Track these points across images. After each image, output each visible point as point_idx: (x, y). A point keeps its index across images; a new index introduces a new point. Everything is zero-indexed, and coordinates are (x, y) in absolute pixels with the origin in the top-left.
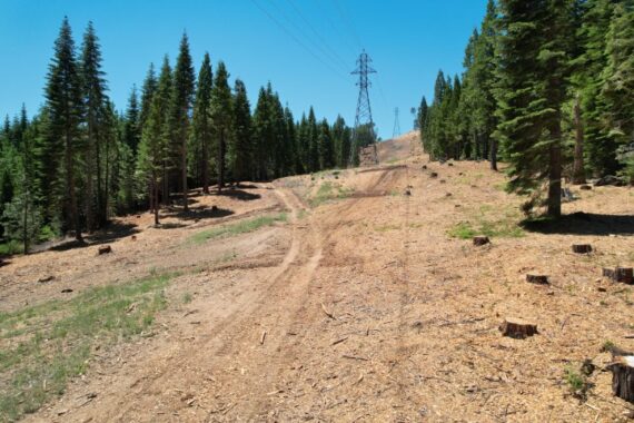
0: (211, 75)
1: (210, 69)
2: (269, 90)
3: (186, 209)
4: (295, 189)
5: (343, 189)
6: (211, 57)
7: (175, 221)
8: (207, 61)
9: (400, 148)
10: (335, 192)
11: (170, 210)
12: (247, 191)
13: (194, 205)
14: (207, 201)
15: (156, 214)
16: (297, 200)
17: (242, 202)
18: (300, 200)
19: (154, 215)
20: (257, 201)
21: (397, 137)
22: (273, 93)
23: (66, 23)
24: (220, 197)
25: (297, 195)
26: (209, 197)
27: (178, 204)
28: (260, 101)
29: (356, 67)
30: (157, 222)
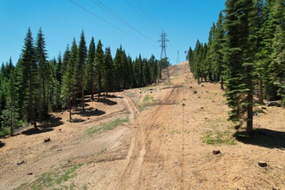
0: (94, 47)
1: (94, 44)
2: (121, 48)
3: (84, 110)
4: (132, 98)
5: (154, 99)
6: (94, 39)
7: (79, 117)
8: (93, 41)
9: (180, 69)
10: (151, 101)
11: (77, 110)
12: (111, 99)
13: (87, 107)
14: (93, 105)
15: (70, 112)
16: (133, 105)
17: (109, 106)
18: (135, 105)
19: (69, 113)
20: (115, 106)
21: (178, 64)
22: (123, 49)
23: (29, 30)
24: (99, 103)
25: (133, 102)
26: (94, 103)
27: (80, 107)
28: (117, 55)
29: (160, 39)
30: (71, 118)
